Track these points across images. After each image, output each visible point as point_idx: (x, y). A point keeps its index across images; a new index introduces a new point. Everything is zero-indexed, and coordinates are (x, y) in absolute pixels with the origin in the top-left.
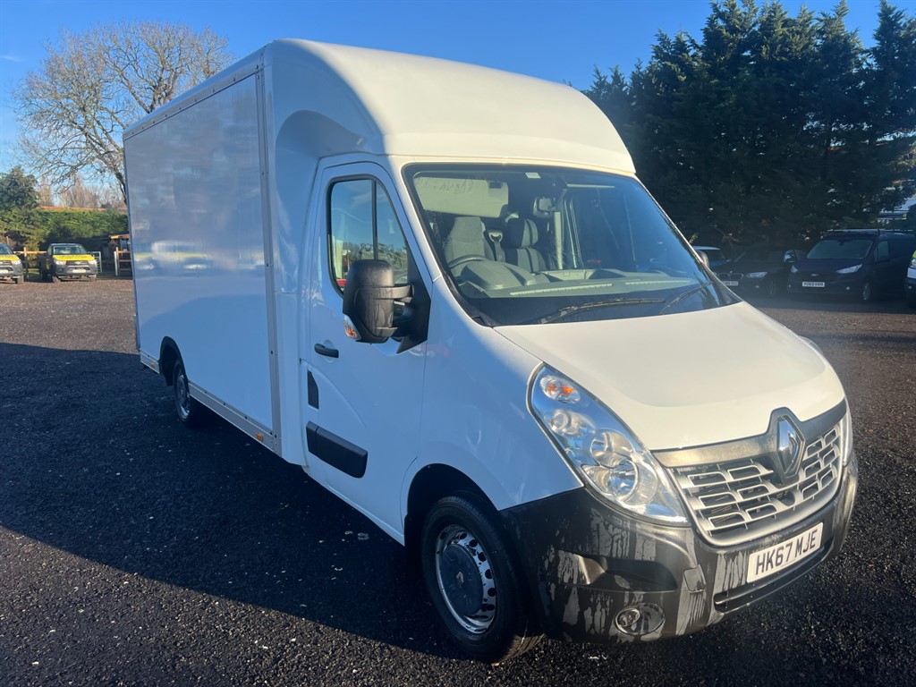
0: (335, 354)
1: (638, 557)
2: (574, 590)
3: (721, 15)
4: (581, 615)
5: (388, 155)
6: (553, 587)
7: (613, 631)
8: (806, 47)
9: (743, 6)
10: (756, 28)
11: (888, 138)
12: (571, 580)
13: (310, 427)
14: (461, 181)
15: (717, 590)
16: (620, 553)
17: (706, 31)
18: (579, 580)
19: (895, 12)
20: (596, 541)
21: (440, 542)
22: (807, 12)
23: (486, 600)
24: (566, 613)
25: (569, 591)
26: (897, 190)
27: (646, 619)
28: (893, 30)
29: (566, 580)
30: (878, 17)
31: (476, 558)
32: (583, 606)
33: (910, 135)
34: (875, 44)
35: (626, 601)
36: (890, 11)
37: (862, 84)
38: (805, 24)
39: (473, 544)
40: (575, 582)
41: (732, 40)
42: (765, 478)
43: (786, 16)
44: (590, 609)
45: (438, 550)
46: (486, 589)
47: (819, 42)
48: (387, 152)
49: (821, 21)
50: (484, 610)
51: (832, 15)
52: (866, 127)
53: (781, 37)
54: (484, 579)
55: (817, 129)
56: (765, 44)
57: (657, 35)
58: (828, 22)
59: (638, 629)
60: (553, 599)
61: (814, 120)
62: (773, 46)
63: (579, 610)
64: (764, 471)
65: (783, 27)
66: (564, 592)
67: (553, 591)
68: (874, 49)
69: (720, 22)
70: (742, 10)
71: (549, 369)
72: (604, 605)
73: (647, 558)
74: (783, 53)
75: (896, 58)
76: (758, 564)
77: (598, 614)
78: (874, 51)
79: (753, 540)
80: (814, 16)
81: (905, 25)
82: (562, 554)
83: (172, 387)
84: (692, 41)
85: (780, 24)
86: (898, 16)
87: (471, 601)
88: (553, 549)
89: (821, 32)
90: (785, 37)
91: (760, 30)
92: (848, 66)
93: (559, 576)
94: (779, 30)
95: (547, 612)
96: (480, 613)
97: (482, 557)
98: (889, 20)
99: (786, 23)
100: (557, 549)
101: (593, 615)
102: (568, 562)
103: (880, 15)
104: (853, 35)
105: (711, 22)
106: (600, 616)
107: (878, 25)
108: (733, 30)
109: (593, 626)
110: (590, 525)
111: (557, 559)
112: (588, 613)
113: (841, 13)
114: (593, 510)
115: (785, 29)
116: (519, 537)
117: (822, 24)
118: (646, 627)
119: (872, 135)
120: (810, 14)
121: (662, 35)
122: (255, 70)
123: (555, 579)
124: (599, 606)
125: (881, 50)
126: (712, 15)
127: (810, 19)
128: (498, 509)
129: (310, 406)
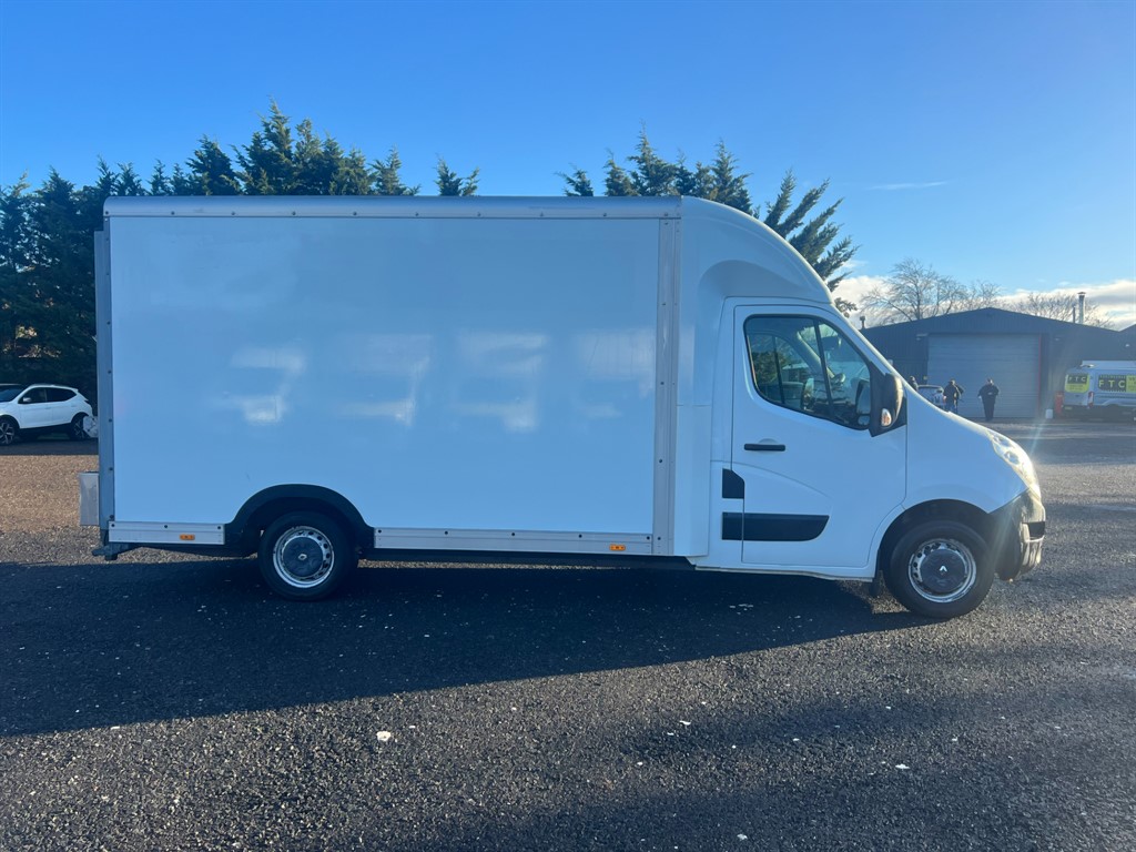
0: (781, 448)
3: (273, 137)
9: (299, 134)
13: (727, 517)
21: (912, 557)
44: (1032, 553)
45: (910, 562)
67: (1022, 547)
69: (270, 143)
70: (297, 138)
100: (1023, 524)
111: (1023, 529)
129: (725, 499)
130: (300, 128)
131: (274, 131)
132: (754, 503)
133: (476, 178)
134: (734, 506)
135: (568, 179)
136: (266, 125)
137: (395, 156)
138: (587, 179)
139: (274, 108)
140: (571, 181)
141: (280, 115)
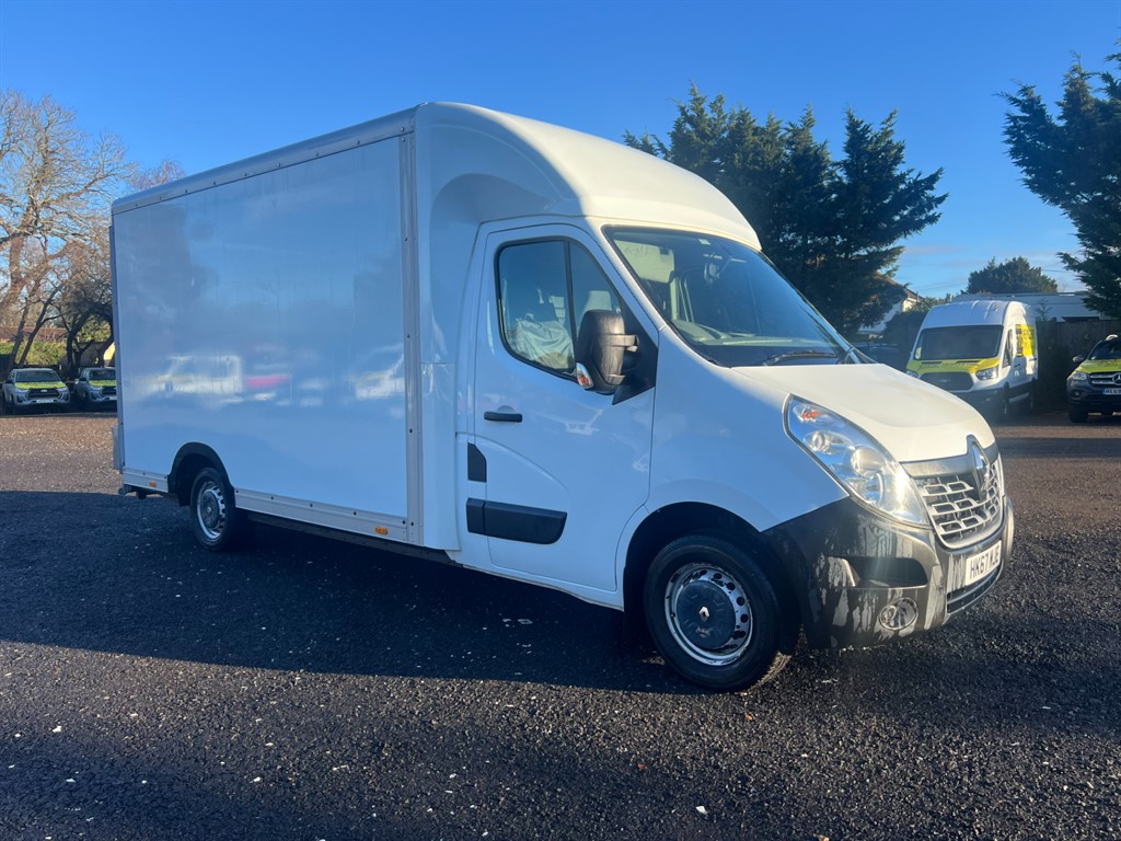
0: (518, 418)
1: (899, 555)
2: (844, 591)
3: (690, 120)
4: (850, 615)
5: (585, 216)
6: (824, 592)
7: (878, 627)
8: (778, 157)
9: (712, 112)
10: (725, 135)
11: (863, 252)
12: (840, 583)
13: (471, 504)
14: (639, 245)
15: (949, 590)
16: (884, 552)
17: (674, 136)
18: (847, 583)
19: (862, 126)
20: (863, 542)
21: (670, 585)
22: (775, 121)
23: (738, 627)
24: (836, 616)
25: (839, 594)
26: (876, 305)
27: (902, 615)
28: (862, 143)
29: (836, 584)
30: (846, 131)
31: (725, 589)
32: (852, 607)
33: (884, 249)
34: (844, 156)
35: (889, 597)
36: (858, 124)
37: (834, 196)
38: (773, 133)
39: (717, 577)
40: (844, 585)
41: (704, 147)
42: (968, 493)
43: (756, 124)
44: (858, 608)
45: (667, 594)
46: (738, 616)
47: (788, 152)
48: (585, 213)
49: (789, 131)
50: (735, 638)
51: (799, 125)
52: (840, 240)
53: (752, 146)
54: (736, 606)
55: (794, 242)
56: (737, 151)
57: (624, 136)
58: (796, 132)
59: (896, 625)
60: (824, 603)
61: (789, 233)
62: (745, 155)
63: (848, 611)
64: (968, 488)
65: (753, 135)
66: (834, 596)
67: (824, 596)
68: (845, 161)
69: (688, 126)
70: (710, 116)
71: (797, 400)
72: (870, 604)
73: (906, 556)
74: (755, 162)
75: (866, 171)
76: (973, 569)
77: (865, 612)
78: (845, 165)
79: (966, 547)
80: (783, 125)
81: (872, 139)
82: (831, 560)
83: (187, 508)
84: (661, 145)
85: (751, 132)
86: (866, 130)
87: (720, 633)
88: (823, 556)
89: (790, 143)
90: (757, 145)
91: (730, 136)
92: (818, 179)
93: (830, 581)
94: (750, 138)
95: (816, 618)
96: (731, 641)
97: (731, 587)
98: (857, 133)
99: (756, 131)
100: (827, 556)
101: (861, 614)
102: (837, 567)
103: (848, 128)
104: (823, 147)
105: (679, 126)
106: (867, 613)
107: (847, 138)
108: (703, 135)
109: (860, 624)
110: (857, 530)
111: (827, 565)
112: (856, 613)
113: (809, 123)
114: (860, 516)
115: (756, 138)
116: (787, 551)
117: (790, 134)
118: (903, 623)
119: (846, 248)
120: (778, 123)
121: (630, 137)
122: (399, 133)
123: (826, 584)
124: (866, 605)
125: (852, 163)
126: (679, 119)
127: (778, 128)
128: (760, 530)
129: (470, 482)
130: (712, 106)
131: (690, 113)
132: (498, 490)
133: (893, 121)
134: (478, 491)
135: (1011, 99)
136: (682, 109)
137: (809, 114)
138: (1036, 93)
139: (693, 90)
140: (1015, 101)
141: (698, 96)
